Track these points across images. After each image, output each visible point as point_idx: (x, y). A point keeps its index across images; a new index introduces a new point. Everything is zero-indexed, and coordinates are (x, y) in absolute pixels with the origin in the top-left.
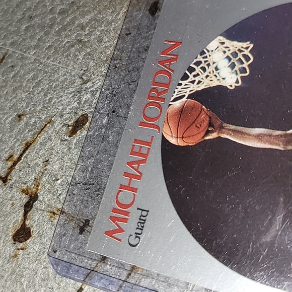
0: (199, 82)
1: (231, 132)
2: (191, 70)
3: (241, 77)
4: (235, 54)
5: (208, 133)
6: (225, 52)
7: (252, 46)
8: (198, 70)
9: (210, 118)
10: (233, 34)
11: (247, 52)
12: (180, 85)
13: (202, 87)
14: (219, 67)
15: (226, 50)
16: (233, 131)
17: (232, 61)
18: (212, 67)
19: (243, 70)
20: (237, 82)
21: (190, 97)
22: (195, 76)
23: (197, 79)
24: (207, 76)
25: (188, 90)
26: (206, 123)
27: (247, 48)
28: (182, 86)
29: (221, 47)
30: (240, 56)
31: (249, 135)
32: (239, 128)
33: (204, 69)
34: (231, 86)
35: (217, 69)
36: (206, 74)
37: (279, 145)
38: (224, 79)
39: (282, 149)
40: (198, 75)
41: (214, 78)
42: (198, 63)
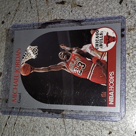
0: (27, 58)
2: (24, 56)
3: (36, 55)
4: (34, 50)
5: (31, 71)
6: (31, 50)
8: (26, 55)
9: (31, 67)
10: (32, 45)
11: (36, 49)
12: (22, 60)
13: (28, 60)
14: (31, 54)
15: (32, 49)
16: (37, 69)
17: (33, 52)
18: (29, 54)
19: (36, 53)
20: (35, 57)
21: (25, 63)
22: (25, 57)
23: (26, 58)
24: (28, 57)
25: (25, 61)
26: (30, 69)
27: (36, 48)
28: (23, 60)
29: (30, 48)
30: (35, 50)
31: (40, 69)
32: (38, 68)
33: (27, 55)
35: (30, 54)
36: (28, 56)
37: (47, 71)
38: (32, 57)
40: (26, 57)
41: (30, 57)
42: (26, 54)
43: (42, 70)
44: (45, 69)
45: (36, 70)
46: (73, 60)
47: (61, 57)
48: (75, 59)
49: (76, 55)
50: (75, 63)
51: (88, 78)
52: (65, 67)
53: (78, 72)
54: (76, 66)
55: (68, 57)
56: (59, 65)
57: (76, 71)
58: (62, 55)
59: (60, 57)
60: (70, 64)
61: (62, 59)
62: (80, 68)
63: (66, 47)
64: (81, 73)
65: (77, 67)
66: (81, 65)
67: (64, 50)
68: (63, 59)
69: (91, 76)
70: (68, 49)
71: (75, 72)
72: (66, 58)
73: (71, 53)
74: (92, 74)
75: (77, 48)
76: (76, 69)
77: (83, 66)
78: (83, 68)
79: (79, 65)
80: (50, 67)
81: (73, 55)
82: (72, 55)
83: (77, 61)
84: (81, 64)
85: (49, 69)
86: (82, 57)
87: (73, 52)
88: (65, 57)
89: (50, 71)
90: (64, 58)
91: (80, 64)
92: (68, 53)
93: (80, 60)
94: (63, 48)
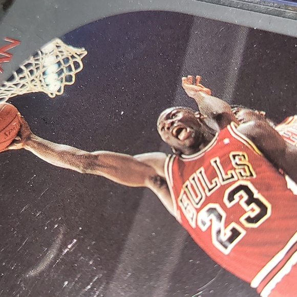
0: (24, 85)
2: (20, 71)
4: (66, 60)
6: (57, 56)
7: (86, 53)
8: (26, 72)
9: (21, 126)
10: (71, 39)
11: (79, 60)
12: (3, 86)
13: (24, 91)
14: (47, 72)
15: (60, 54)
16: (39, 144)
17: (62, 67)
18: (40, 72)
19: (69, 78)
20: (59, 91)
21: (10, 100)
22: (21, 78)
23: (22, 82)
25: (9, 93)
26: (15, 132)
27: (80, 55)
28: (6, 88)
29: (56, 50)
30: (71, 63)
31: (53, 151)
32: (46, 142)
33: (31, 72)
34: (52, 94)
35: (44, 73)
36: (32, 78)
37: (77, 166)
38: (47, 85)
39: (81, 172)
40: (24, 77)
41: (38, 84)
42: (27, 66)
43: (62, 155)
44: (73, 155)
45: (34, 148)
46: (215, 162)
47: (168, 128)
48: (226, 164)
49: (241, 147)
50: (219, 181)
51: (255, 284)
52: (162, 182)
53: (219, 232)
54: (217, 197)
55: (199, 141)
57: (211, 220)
58: (172, 123)
59: (163, 128)
60: (194, 179)
61: (168, 138)
62: (234, 214)
63: (207, 93)
64: (231, 240)
65: (223, 206)
66: (248, 203)
67: (192, 104)
68: (173, 142)
69: (278, 278)
71: (204, 224)
72: (187, 142)
73: (222, 126)
75: (259, 117)
76: (212, 210)
77: (253, 210)
78: (249, 220)
79: (236, 197)
80: (96, 157)
81: (226, 141)
82: (221, 140)
83: (233, 177)
84: (246, 197)
85: (92, 162)
86: (265, 166)
87: (231, 128)
88: (182, 135)
89: (89, 171)
90: (177, 137)
91: (241, 197)
92: (205, 124)
93: (251, 175)
94: (191, 94)
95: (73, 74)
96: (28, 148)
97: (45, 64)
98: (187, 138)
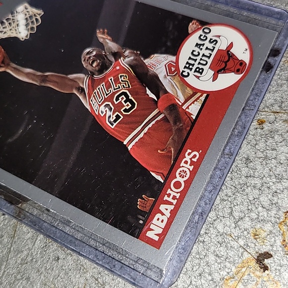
0: (5, 32)
1: (13, 69)
3: (31, 33)
4: (31, 17)
6: (26, 15)
7: (43, 13)
8: (7, 24)
9: (4, 58)
11: (39, 17)
13: (5, 36)
15: (27, 13)
16: (15, 68)
17: (28, 22)
18: (16, 24)
19: (32, 29)
20: (27, 36)
22: (4, 28)
23: (4, 30)
24: (11, 30)
27: (39, 14)
29: (25, 11)
30: (34, 19)
31: (22, 72)
32: (19, 67)
33: (10, 24)
34: (23, 38)
35: (18, 25)
36: (10, 28)
37: (36, 81)
38: (20, 33)
41: (14, 32)
42: (8, 20)
43: (28, 75)
44: (34, 75)
45: (12, 71)
46: (111, 79)
47: (87, 60)
48: (116, 80)
49: (124, 71)
50: (112, 90)
51: (125, 143)
52: (82, 90)
53: (110, 117)
56: (72, 80)
57: (106, 111)
58: (90, 57)
60: (99, 89)
61: (87, 66)
64: (115, 121)
65: (113, 103)
66: (125, 102)
68: (89, 68)
69: (137, 140)
70: (113, 46)
71: (102, 112)
72: (97, 68)
73: (116, 60)
74: (142, 135)
75: (136, 55)
76: (107, 106)
77: (128, 105)
78: (126, 111)
79: (120, 98)
81: (118, 68)
82: (115, 67)
83: (119, 88)
84: (125, 99)
85: (44, 79)
86: (136, 82)
87: (121, 60)
89: (43, 84)
90: (92, 65)
91: (122, 98)
93: (129, 87)
94: (101, 40)
95: (35, 26)
96: (9, 71)
97: (19, 19)
98: (98, 65)
